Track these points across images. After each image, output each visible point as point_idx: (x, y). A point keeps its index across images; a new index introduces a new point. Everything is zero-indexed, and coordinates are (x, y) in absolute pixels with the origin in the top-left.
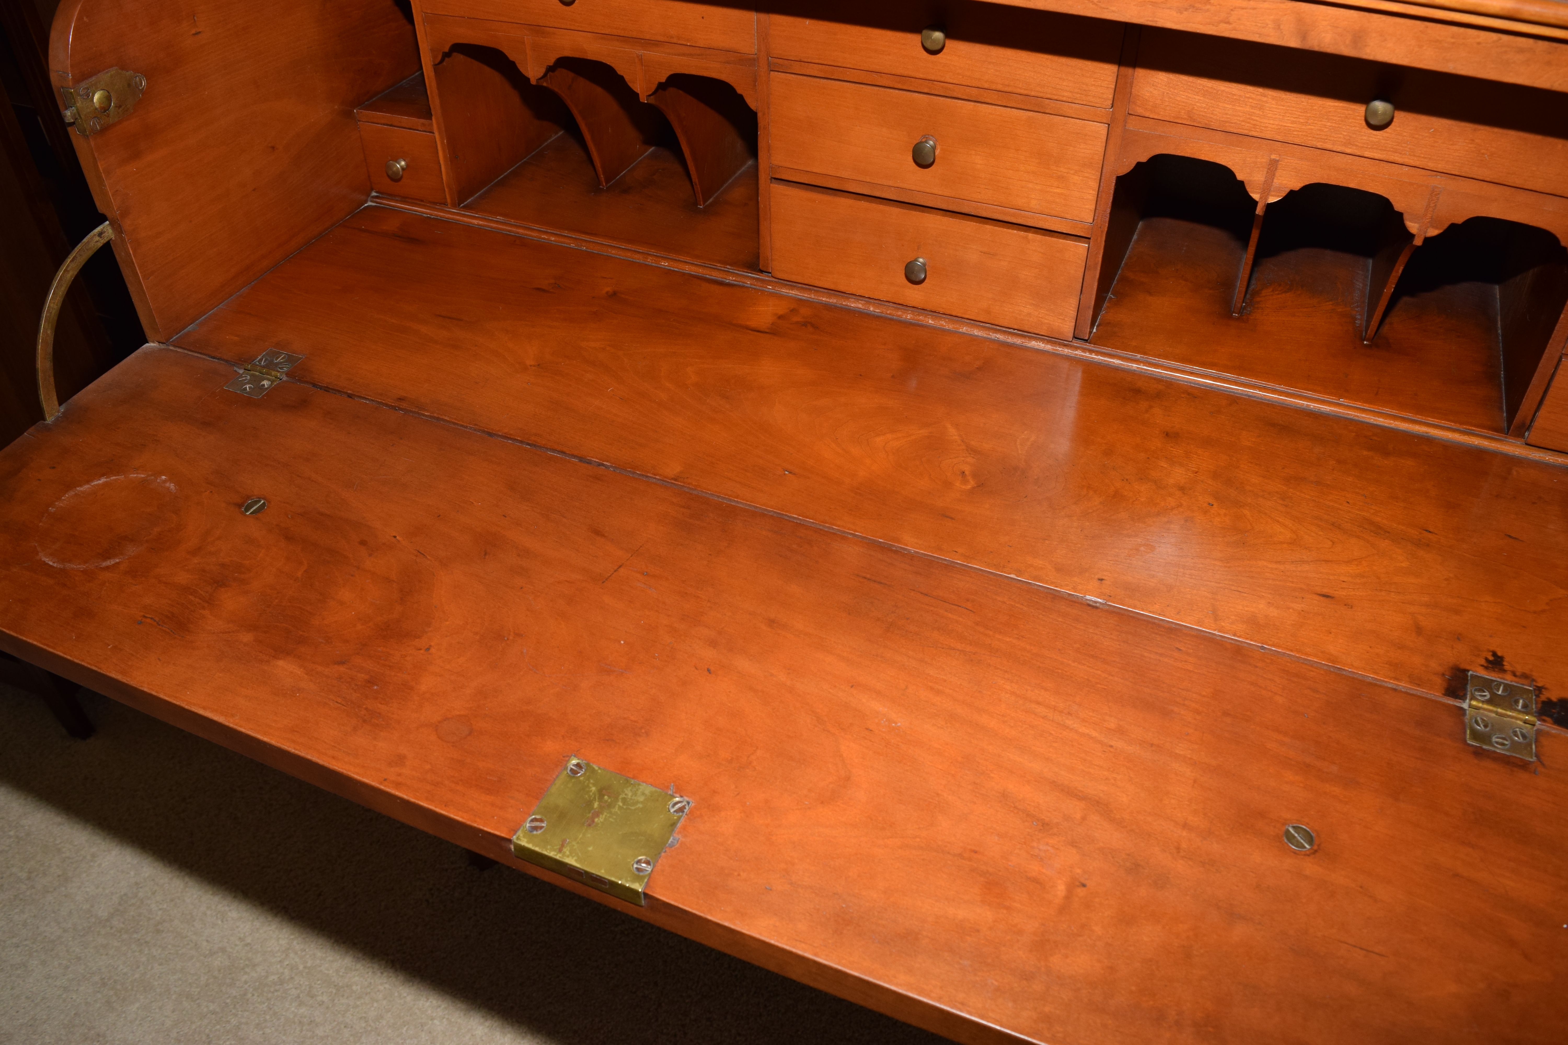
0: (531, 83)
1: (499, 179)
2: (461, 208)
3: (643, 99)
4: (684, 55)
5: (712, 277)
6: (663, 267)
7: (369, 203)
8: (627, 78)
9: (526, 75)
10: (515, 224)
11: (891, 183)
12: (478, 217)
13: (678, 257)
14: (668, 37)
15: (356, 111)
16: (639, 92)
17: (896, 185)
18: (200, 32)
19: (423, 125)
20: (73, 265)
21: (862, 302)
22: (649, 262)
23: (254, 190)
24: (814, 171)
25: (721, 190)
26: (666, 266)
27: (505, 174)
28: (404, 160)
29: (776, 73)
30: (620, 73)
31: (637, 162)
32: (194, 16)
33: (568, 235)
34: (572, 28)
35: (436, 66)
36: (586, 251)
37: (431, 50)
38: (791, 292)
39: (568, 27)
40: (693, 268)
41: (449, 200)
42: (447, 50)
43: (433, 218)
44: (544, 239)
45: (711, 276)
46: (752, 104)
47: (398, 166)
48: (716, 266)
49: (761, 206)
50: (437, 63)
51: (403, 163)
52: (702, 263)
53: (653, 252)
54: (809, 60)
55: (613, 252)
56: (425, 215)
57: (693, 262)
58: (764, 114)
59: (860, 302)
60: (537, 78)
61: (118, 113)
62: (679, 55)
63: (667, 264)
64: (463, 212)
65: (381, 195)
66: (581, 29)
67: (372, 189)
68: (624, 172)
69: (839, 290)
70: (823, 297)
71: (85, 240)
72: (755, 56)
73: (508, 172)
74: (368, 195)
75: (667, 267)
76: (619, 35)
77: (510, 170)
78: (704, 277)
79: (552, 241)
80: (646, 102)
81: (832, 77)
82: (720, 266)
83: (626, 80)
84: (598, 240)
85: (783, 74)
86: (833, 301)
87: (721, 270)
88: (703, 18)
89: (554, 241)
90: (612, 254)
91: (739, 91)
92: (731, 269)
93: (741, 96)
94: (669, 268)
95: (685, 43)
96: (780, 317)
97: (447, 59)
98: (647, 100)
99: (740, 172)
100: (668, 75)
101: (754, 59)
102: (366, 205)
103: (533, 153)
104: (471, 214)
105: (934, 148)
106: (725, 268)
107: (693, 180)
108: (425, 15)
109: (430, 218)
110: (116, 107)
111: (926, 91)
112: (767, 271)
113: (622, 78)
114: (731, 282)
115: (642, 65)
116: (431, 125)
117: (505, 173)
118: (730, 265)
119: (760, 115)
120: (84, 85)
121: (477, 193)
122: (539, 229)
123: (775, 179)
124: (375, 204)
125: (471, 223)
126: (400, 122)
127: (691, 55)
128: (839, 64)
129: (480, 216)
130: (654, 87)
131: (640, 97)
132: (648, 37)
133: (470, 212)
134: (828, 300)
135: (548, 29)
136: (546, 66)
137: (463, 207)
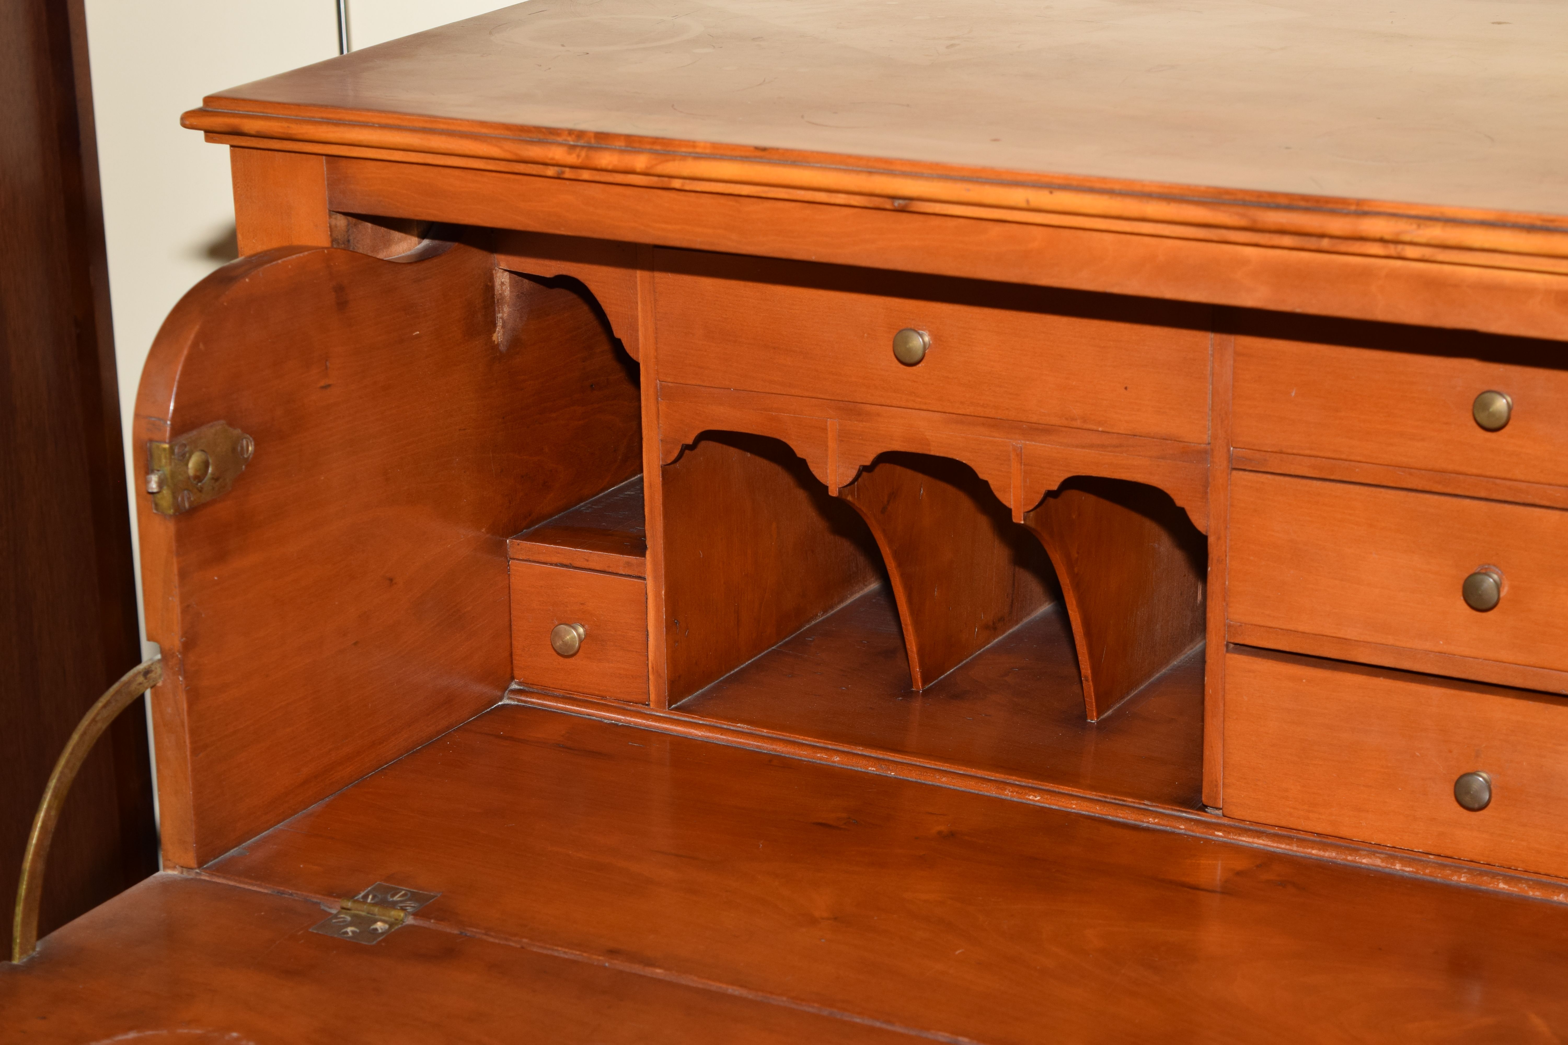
0: (830, 494)
1: (732, 672)
2: (672, 710)
3: (1018, 518)
4: (1091, 446)
5: (1118, 819)
6: (1032, 803)
7: (506, 701)
8: (994, 485)
9: (822, 481)
10: (770, 735)
11: (1428, 645)
12: (702, 724)
13: (1057, 787)
14: (1067, 419)
15: (510, 542)
16: (1012, 507)
17: (1437, 649)
18: (329, 386)
19: (628, 564)
20: (105, 713)
21: (1382, 856)
22: (1007, 795)
23: (356, 644)
24: (1301, 628)
25: (1126, 699)
26: (1038, 801)
27: (742, 666)
28: (583, 626)
29: (1241, 473)
30: (982, 476)
31: (974, 655)
32: (327, 360)
33: (864, 753)
34: (910, 405)
35: (666, 469)
36: (895, 778)
37: (662, 441)
38: (1256, 840)
39: (903, 404)
40: (1085, 804)
41: (653, 697)
42: (690, 441)
43: (622, 725)
44: (820, 759)
45: (1117, 817)
46: (1199, 521)
47: (575, 633)
48: (1124, 801)
49: (1209, 691)
50: (669, 462)
51: (581, 630)
52: (1100, 796)
53: (1013, 779)
54: (1295, 451)
55: (944, 779)
56: (606, 721)
57: (1084, 795)
58: (1219, 538)
59: (1378, 855)
60: (841, 486)
61: (213, 489)
62: (1083, 447)
63: (1038, 798)
64: (675, 717)
65: (526, 689)
66: (924, 407)
67: (512, 678)
68: (951, 671)
69: (1340, 835)
70: (1313, 848)
71: (125, 678)
72: (1208, 447)
73: (747, 663)
74: (505, 689)
75: (1038, 804)
76: (986, 416)
77: (750, 662)
78: (1104, 818)
79: (835, 762)
80: (1022, 522)
81: (1332, 477)
82: (1131, 802)
83: (992, 487)
84: (916, 761)
85: (1252, 474)
86: (1329, 855)
87: (1134, 807)
88: (1126, 388)
89: (838, 762)
90: (942, 782)
91: (1179, 503)
92: (1151, 806)
93: (1182, 511)
94: (1043, 805)
95: (1095, 428)
96: (1239, 873)
97: (688, 454)
98: (1024, 520)
100: (1062, 479)
101: (1205, 452)
102: (500, 703)
103: (787, 639)
104: (691, 720)
105: (1498, 586)
106: (1140, 804)
107: (1083, 672)
108: (661, 385)
109: (617, 725)
110: (213, 478)
111: (1483, 494)
112: (1216, 806)
113: (986, 483)
114: (1151, 826)
115: (1021, 463)
116: (644, 564)
117: (742, 664)
118: (1148, 800)
119: (1211, 540)
120: (183, 439)
121: (697, 691)
122: (812, 743)
123: (1235, 645)
124: (516, 703)
125: (690, 734)
126: (587, 561)
127: (1103, 447)
128: (1343, 456)
129: (708, 723)
130: (1038, 498)
131: (1013, 514)
132: (1034, 418)
133: (688, 717)
134: (1322, 853)
135: (868, 408)
136: (858, 467)
137: (676, 709)
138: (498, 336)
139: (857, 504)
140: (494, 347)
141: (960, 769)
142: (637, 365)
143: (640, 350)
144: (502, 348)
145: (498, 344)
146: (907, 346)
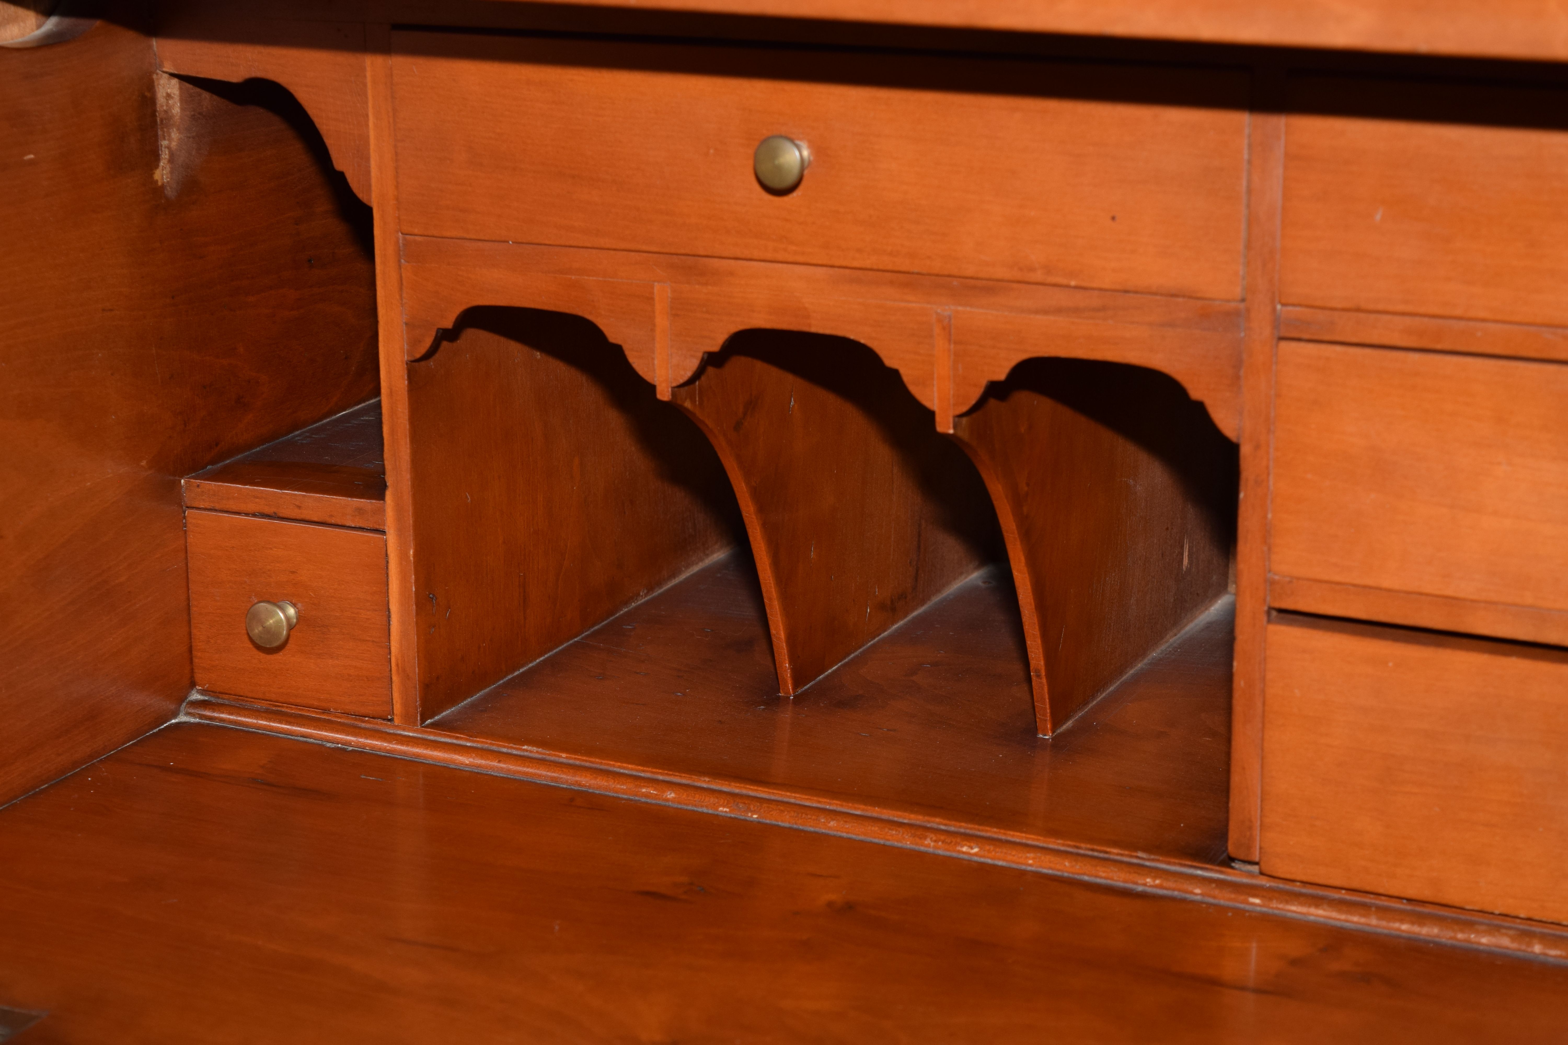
0: (659, 396)
1: (516, 673)
2: (427, 726)
3: (945, 425)
4: (1059, 311)
5: (1098, 880)
6: (966, 857)
7: (182, 718)
8: (908, 375)
9: (648, 377)
10: (571, 762)
12: (470, 747)
13: (1005, 834)
14: (1021, 270)
15: (186, 483)
16: (935, 409)
19: (360, 511)
21: (1511, 932)
22: (928, 846)
24: (1386, 583)
25: (1091, 705)
26: (976, 854)
27: (531, 665)
28: (294, 605)
29: (1293, 345)
31: (864, 648)
33: (713, 786)
34: (780, 256)
35: (414, 367)
36: (759, 823)
37: (406, 324)
38: (1313, 910)
39: (769, 255)
40: (1047, 859)
41: (398, 707)
42: (448, 323)
43: (353, 751)
44: (647, 795)
45: (1096, 876)
46: (1227, 422)
47: (282, 615)
48: (1106, 852)
49: (1239, 683)
50: (418, 356)
51: (291, 611)
52: (1069, 846)
53: (936, 822)
54: (1380, 307)
55: (832, 824)
56: (329, 745)
57: (1045, 845)
58: (1257, 447)
59: (1504, 931)
60: (674, 384)
62: (1046, 312)
63: (976, 850)
64: (432, 738)
65: (213, 700)
66: (801, 259)
67: (193, 685)
68: (834, 668)
69: (1444, 901)
70: (1402, 921)
72: (1242, 306)
73: (538, 661)
74: (182, 700)
75: (976, 858)
76: (896, 269)
77: (542, 659)
79: (667, 800)
80: (951, 431)
81: (1439, 347)
82: (1118, 854)
83: (905, 379)
84: (789, 797)
85: (1312, 346)
86: (1428, 931)
87: (1121, 862)
88: (1113, 218)
89: (673, 800)
90: (830, 828)
91: (1196, 393)
92: (1149, 860)
93: (1200, 406)
94: (982, 860)
95: (1063, 281)
96: (1295, 962)
97: (445, 344)
98: (955, 427)
99: (1132, 672)
100: (1013, 363)
101: (1237, 313)
102: (173, 721)
103: (596, 628)
104: (455, 741)
106: (1131, 856)
107: (1033, 663)
108: (405, 239)
109: (344, 750)
112: (1249, 859)
113: (895, 373)
114: (1149, 890)
115: (949, 341)
116: (382, 511)
117: (531, 662)
118: (1144, 850)
119: (1245, 450)
121: (465, 699)
122: (635, 773)
123: (1281, 611)
124: (197, 720)
125: (453, 761)
126: (299, 507)
127: (1076, 311)
128: (1458, 312)
129: (479, 745)
130: (975, 395)
131: (938, 419)
132: (970, 270)
133: (450, 737)
134: (1416, 929)
135: (716, 263)
136: (700, 355)
137: (434, 725)
138: (163, 174)
139: (698, 413)
140: (158, 191)
141: (856, 809)
142: (369, 210)
143: (374, 188)
144: (170, 192)
145: (163, 187)
146: (777, 162)
